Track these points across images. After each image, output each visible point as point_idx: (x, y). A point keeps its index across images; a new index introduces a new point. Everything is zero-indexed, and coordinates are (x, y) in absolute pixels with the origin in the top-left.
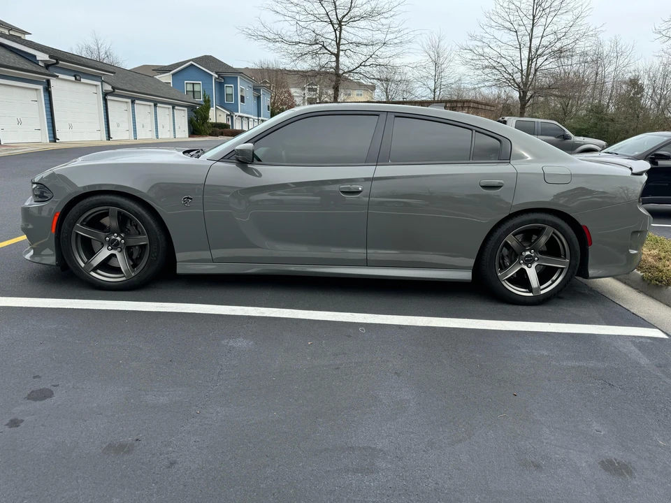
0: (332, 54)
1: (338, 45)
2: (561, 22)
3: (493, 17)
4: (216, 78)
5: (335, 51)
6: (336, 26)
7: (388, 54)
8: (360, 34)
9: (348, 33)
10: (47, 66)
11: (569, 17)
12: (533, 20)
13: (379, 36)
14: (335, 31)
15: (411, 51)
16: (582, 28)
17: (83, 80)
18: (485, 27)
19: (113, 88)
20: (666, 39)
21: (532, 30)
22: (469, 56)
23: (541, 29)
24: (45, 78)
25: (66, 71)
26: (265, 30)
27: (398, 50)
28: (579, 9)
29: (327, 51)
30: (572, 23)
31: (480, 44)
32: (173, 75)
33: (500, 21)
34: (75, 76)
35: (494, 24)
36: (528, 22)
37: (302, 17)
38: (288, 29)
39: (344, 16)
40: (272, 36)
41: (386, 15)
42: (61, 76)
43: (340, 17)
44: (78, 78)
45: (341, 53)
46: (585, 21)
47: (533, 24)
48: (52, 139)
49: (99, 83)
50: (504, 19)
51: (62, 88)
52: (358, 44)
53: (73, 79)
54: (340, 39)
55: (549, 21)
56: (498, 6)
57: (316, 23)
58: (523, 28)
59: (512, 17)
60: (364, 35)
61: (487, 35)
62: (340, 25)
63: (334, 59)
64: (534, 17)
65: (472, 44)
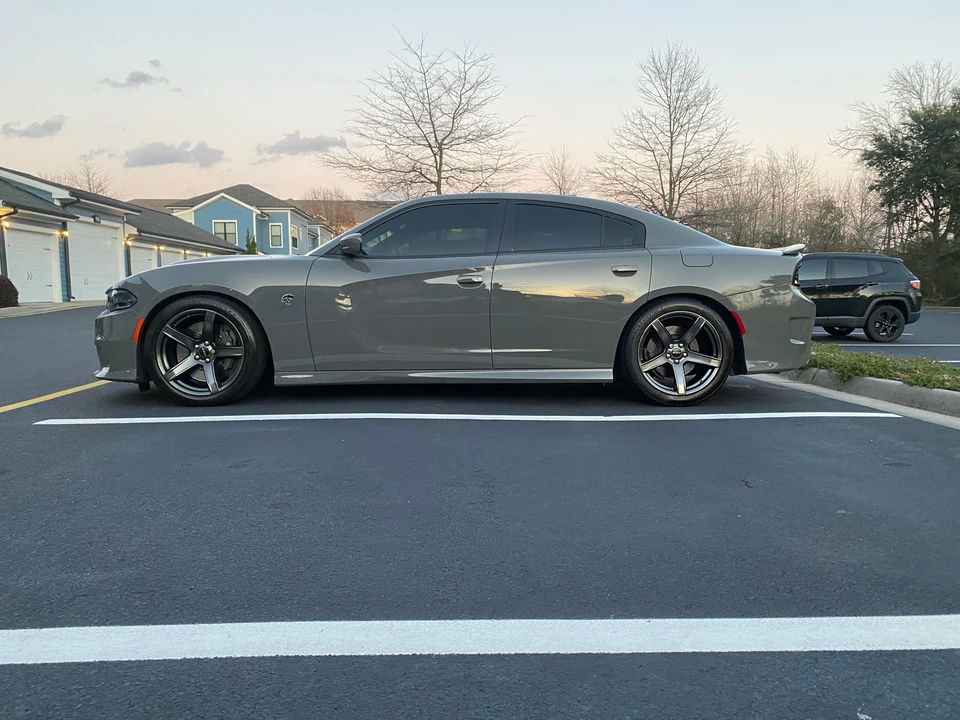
0: (432, 182)
1: (439, 171)
2: (705, 138)
3: (624, 135)
4: (257, 215)
5: (435, 179)
6: (436, 150)
7: (501, 181)
8: (465, 158)
9: (451, 157)
10: (65, 203)
11: (713, 133)
12: (672, 138)
13: (490, 161)
14: (435, 155)
15: (528, 177)
16: (728, 145)
17: (103, 222)
18: (615, 146)
19: (139, 231)
20: (844, 151)
21: (671, 148)
22: (599, 180)
23: (682, 147)
24: (59, 221)
25: (87, 209)
26: (350, 156)
27: (513, 176)
28: (723, 125)
29: (424, 179)
30: (716, 140)
31: (610, 166)
32: (195, 211)
33: (633, 138)
34: (94, 217)
35: (625, 142)
36: (664, 139)
37: (394, 141)
38: (375, 153)
39: (444, 139)
40: (358, 163)
41: (494, 137)
42: (82, 218)
43: (440, 139)
44: (97, 219)
45: (443, 181)
46: (731, 137)
47: (672, 142)
48: (66, 298)
49: (121, 226)
50: (637, 136)
51: (78, 232)
52: (462, 170)
53: (92, 220)
54: (441, 164)
55: (689, 139)
56: (629, 123)
57: (412, 147)
58: (660, 147)
59: (646, 135)
60: (470, 159)
61: (618, 156)
62: (441, 150)
63: (436, 188)
64: (672, 133)
65: (601, 166)
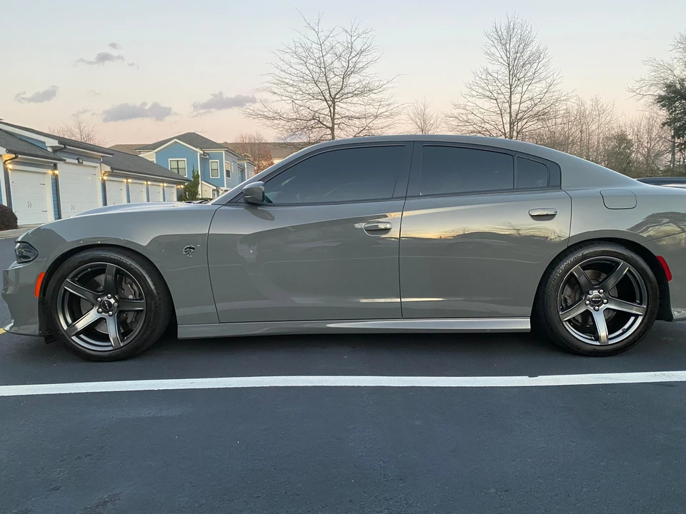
0: (328, 127)
1: (333, 119)
2: (537, 88)
3: (474, 88)
4: (201, 154)
5: (330, 125)
6: (330, 103)
7: (380, 125)
8: (352, 109)
9: (341, 108)
10: (55, 150)
11: (543, 84)
12: (511, 89)
13: (372, 110)
14: (329, 107)
15: (402, 122)
16: (556, 93)
17: (84, 163)
18: (467, 96)
19: (112, 168)
20: (639, 96)
21: (510, 97)
22: (455, 123)
23: (518, 96)
24: (52, 163)
25: (72, 154)
26: (266, 110)
27: (389, 121)
28: (551, 78)
29: (322, 125)
30: (546, 90)
31: (464, 111)
32: (156, 153)
33: (480, 90)
34: (78, 159)
35: (475, 93)
36: (505, 90)
37: (298, 97)
38: (285, 107)
39: (336, 95)
40: (271, 115)
41: (374, 91)
42: (68, 160)
43: (333, 94)
44: (81, 161)
45: (336, 126)
46: (558, 87)
47: (511, 92)
49: (98, 165)
50: (483, 89)
51: (67, 171)
52: (350, 118)
53: (76, 162)
54: (334, 114)
56: (477, 78)
57: (312, 101)
58: (502, 96)
59: (491, 87)
60: (356, 109)
61: (469, 104)
62: (334, 103)
63: (330, 132)
64: (511, 86)
65: (456, 112)
